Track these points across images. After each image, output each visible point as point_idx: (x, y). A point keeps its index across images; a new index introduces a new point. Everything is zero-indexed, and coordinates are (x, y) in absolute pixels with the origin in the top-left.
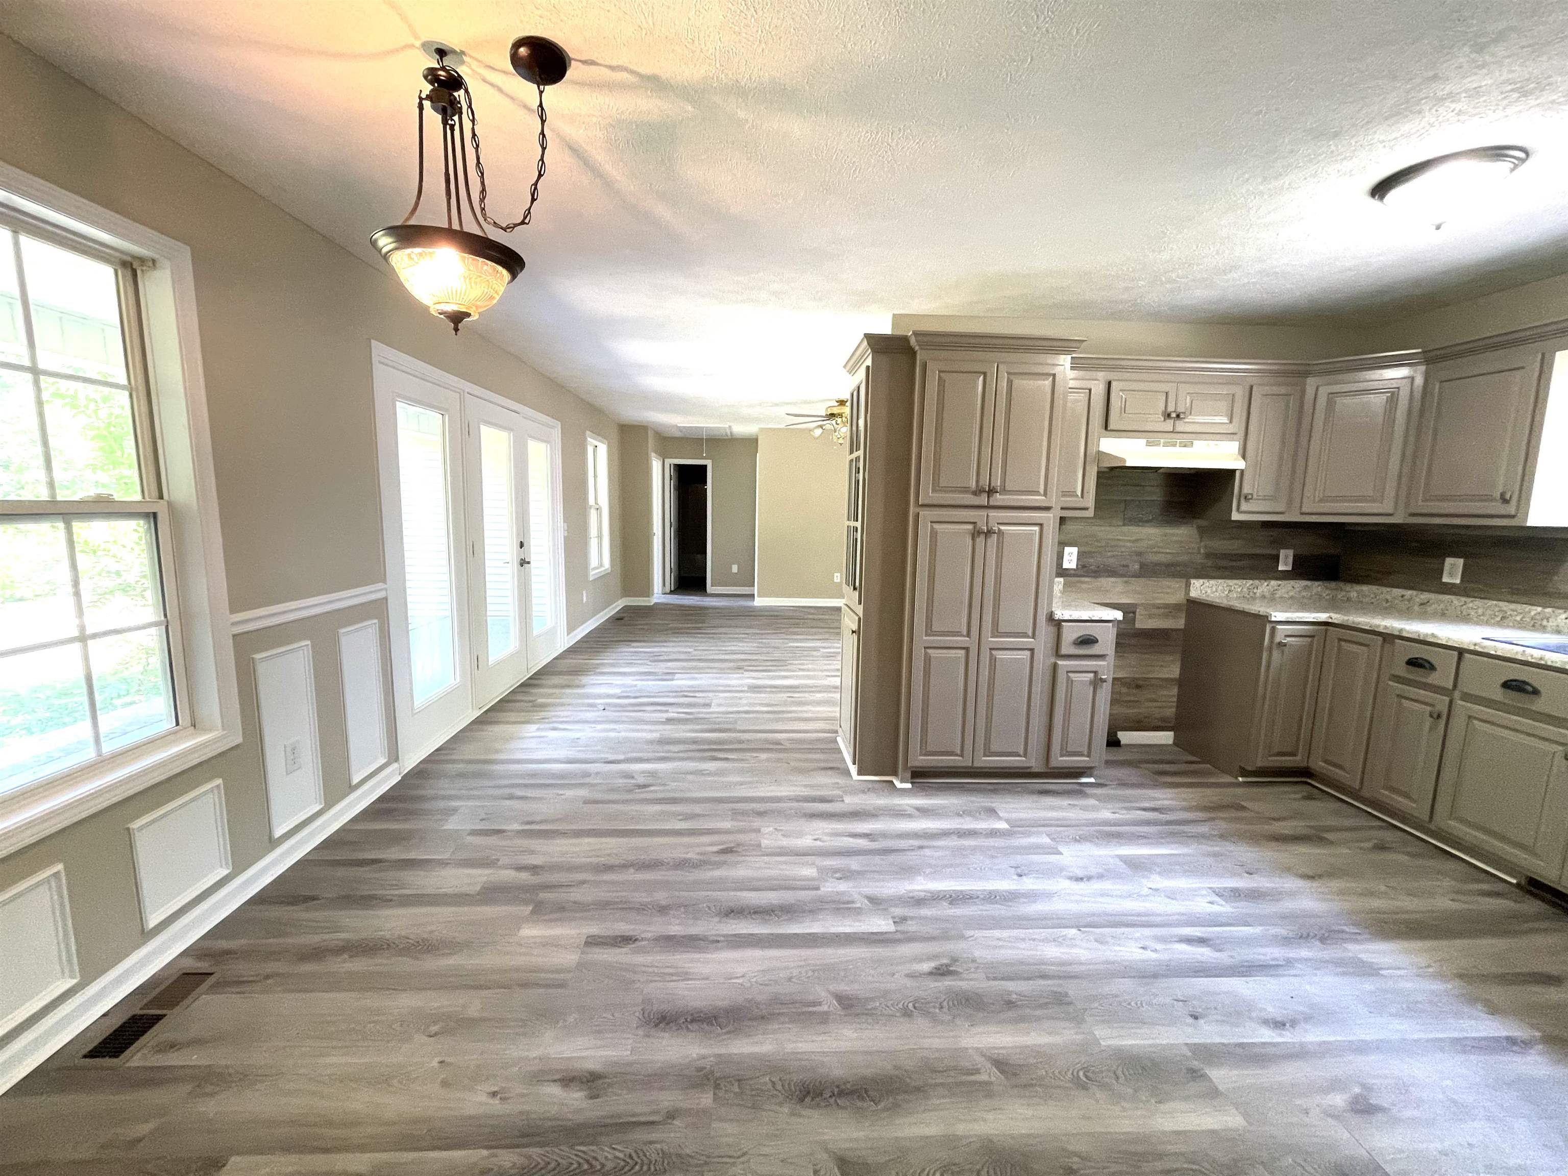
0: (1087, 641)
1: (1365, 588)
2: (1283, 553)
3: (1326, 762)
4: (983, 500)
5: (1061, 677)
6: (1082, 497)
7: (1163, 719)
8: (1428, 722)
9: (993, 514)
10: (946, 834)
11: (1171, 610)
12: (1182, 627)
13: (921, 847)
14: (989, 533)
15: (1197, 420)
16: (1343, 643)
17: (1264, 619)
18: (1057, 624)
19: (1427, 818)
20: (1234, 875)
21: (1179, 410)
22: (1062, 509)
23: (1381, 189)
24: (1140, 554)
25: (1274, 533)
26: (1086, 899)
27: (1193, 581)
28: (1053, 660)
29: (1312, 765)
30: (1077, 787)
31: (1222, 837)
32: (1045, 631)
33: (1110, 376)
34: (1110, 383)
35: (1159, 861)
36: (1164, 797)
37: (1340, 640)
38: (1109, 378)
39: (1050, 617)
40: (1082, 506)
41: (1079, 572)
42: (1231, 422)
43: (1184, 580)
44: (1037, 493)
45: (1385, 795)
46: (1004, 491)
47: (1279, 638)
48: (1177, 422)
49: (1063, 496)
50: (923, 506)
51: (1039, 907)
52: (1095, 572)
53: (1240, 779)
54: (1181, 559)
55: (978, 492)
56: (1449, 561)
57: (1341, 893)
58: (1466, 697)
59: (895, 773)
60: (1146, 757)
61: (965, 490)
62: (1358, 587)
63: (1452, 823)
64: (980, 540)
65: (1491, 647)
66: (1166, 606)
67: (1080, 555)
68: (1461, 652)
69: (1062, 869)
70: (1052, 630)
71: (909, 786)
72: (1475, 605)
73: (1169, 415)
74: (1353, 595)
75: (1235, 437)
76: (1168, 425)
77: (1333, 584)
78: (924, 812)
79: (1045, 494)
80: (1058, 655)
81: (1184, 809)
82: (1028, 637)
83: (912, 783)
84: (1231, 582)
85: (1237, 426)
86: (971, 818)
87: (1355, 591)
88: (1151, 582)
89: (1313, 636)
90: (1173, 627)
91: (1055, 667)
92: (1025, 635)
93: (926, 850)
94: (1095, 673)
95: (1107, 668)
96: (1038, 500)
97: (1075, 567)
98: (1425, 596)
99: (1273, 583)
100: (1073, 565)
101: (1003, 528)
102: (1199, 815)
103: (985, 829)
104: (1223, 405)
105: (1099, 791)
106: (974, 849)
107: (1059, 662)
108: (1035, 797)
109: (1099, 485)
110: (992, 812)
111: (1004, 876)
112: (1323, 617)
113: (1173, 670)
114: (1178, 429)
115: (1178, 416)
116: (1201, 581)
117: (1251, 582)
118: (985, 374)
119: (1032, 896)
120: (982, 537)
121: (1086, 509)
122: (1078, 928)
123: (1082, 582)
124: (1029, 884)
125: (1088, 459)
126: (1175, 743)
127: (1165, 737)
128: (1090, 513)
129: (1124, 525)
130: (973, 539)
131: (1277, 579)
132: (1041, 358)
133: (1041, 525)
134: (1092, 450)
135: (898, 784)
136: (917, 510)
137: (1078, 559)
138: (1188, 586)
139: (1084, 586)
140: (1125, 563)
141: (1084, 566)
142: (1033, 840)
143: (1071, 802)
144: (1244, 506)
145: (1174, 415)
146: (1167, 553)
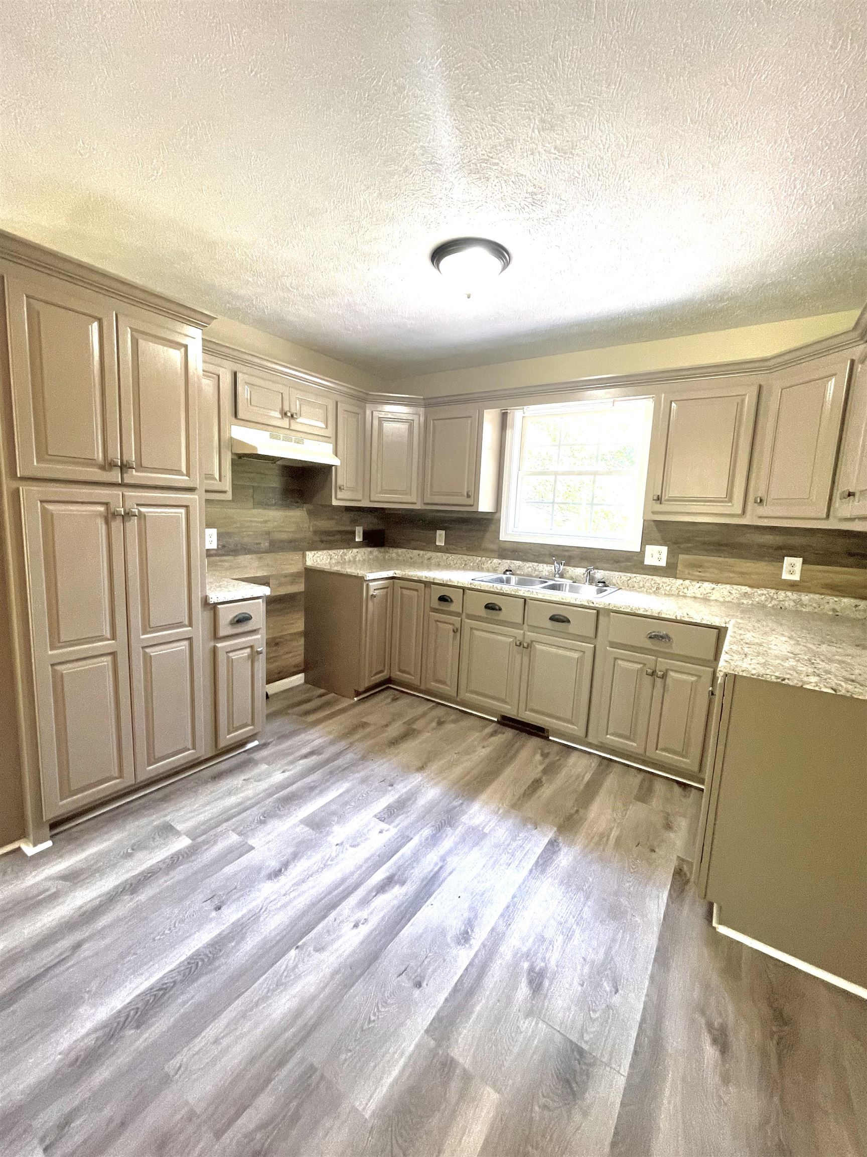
0: (242, 619)
1: (400, 551)
2: (357, 528)
3: (400, 671)
4: (115, 476)
5: (222, 657)
6: (220, 480)
7: (296, 666)
8: (451, 633)
9: (130, 493)
10: (111, 899)
11: (294, 577)
12: (303, 590)
13: (77, 946)
14: (127, 515)
15: (305, 422)
16: (403, 590)
17: (361, 579)
18: (212, 608)
19: (455, 694)
20: (385, 792)
21: (293, 411)
22: (207, 491)
23: (439, 253)
24: (268, 533)
25: (352, 514)
26: (293, 895)
27: (307, 553)
28: (212, 644)
29: (393, 676)
30: (245, 756)
31: (364, 758)
32: (201, 616)
33: (236, 367)
34: (235, 374)
35: (333, 807)
36: (315, 737)
37: (401, 588)
38: (235, 369)
39: (206, 602)
40: (220, 488)
41: (220, 552)
42: (327, 428)
43: (301, 553)
44: (178, 472)
45: (434, 686)
46: (140, 467)
47: (371, 593)
48: (292, 421)
49: (206, 478)
50: (23, 479)
51: (250, 944)
52: (234, 551)
53: (356, 699)
54: (297, 536)
55: (108, 465)
56: (438, 532)
57: (441, 771)
58: (469, 617)
59: (22, 835)
60: (291, 702)
61: (90, 462)
62: (395, 550)
63: (468, 694)
64: (116, 525)
65: (477, 585)
66: (292, 575)
67: (219, 536)
68: (464, 589)
69: (259, 870)
70: (208, 614)
71: (49, 844)
72: (452, 558)
73: (286, 414)
74: (394, 555)
75: (330, 440)
76: (285, 423)
77: (382, 549)
78: (73, 878)
79: (188, 475)
80: (216, 637)
81: (332, 743)
82: (185, 626)
83: (52, 837)
84: (331, 552)
85: (330, 432)
86: (145, 852)
87: (394, 553)
88: (280, 556)
89: (387, 588)
90: (297, 591)
91: (214, 650)
92: (180, 625)
93: (86, 946)
94: (252, 647)
95: (259, 640)
96: (180, 480)
97: (215, 547)
98: (430, 554)
99: (355, 550)
100: (214, 546)
101: (143, 509)
102: (343, 744)
103: (163, 861)
104: (320, 412)
105: (265, 753)
106: (155, 901)
107: (219, 645)
108: (210, 787)
109: (233, 471)
110: (168, 830)
111: (201, 921)
112: (390, 574)
113: (299, 625)
114: (292, 428)
115: (292, 416)
116: (313, 552)
117: (342, 551)
118: (100, 321)
119: (238, 931)
120: (119, 521)
121: (224, 492)
122: (294, 944)
123: (224, 561)
124: (232, 914)
125: (222, 444)
126: (307, 681)
127: (298, 679)
128: (229, 496)
129: (254, 508)
130: (107, 522)
131: (356, 547)
132: (170, 323)
133: (187, 507)
134: (225, 436)
135: (29, 850)
136: (14, 484)
137: (218, 540)
138: (304, 557)
139: (226, 564)
140: (258, 542)
141: (224, 546)
142: (220, 846)
143: (246, 777)
144: (340, 495)
145: (289, 414)
146: (289, 532)
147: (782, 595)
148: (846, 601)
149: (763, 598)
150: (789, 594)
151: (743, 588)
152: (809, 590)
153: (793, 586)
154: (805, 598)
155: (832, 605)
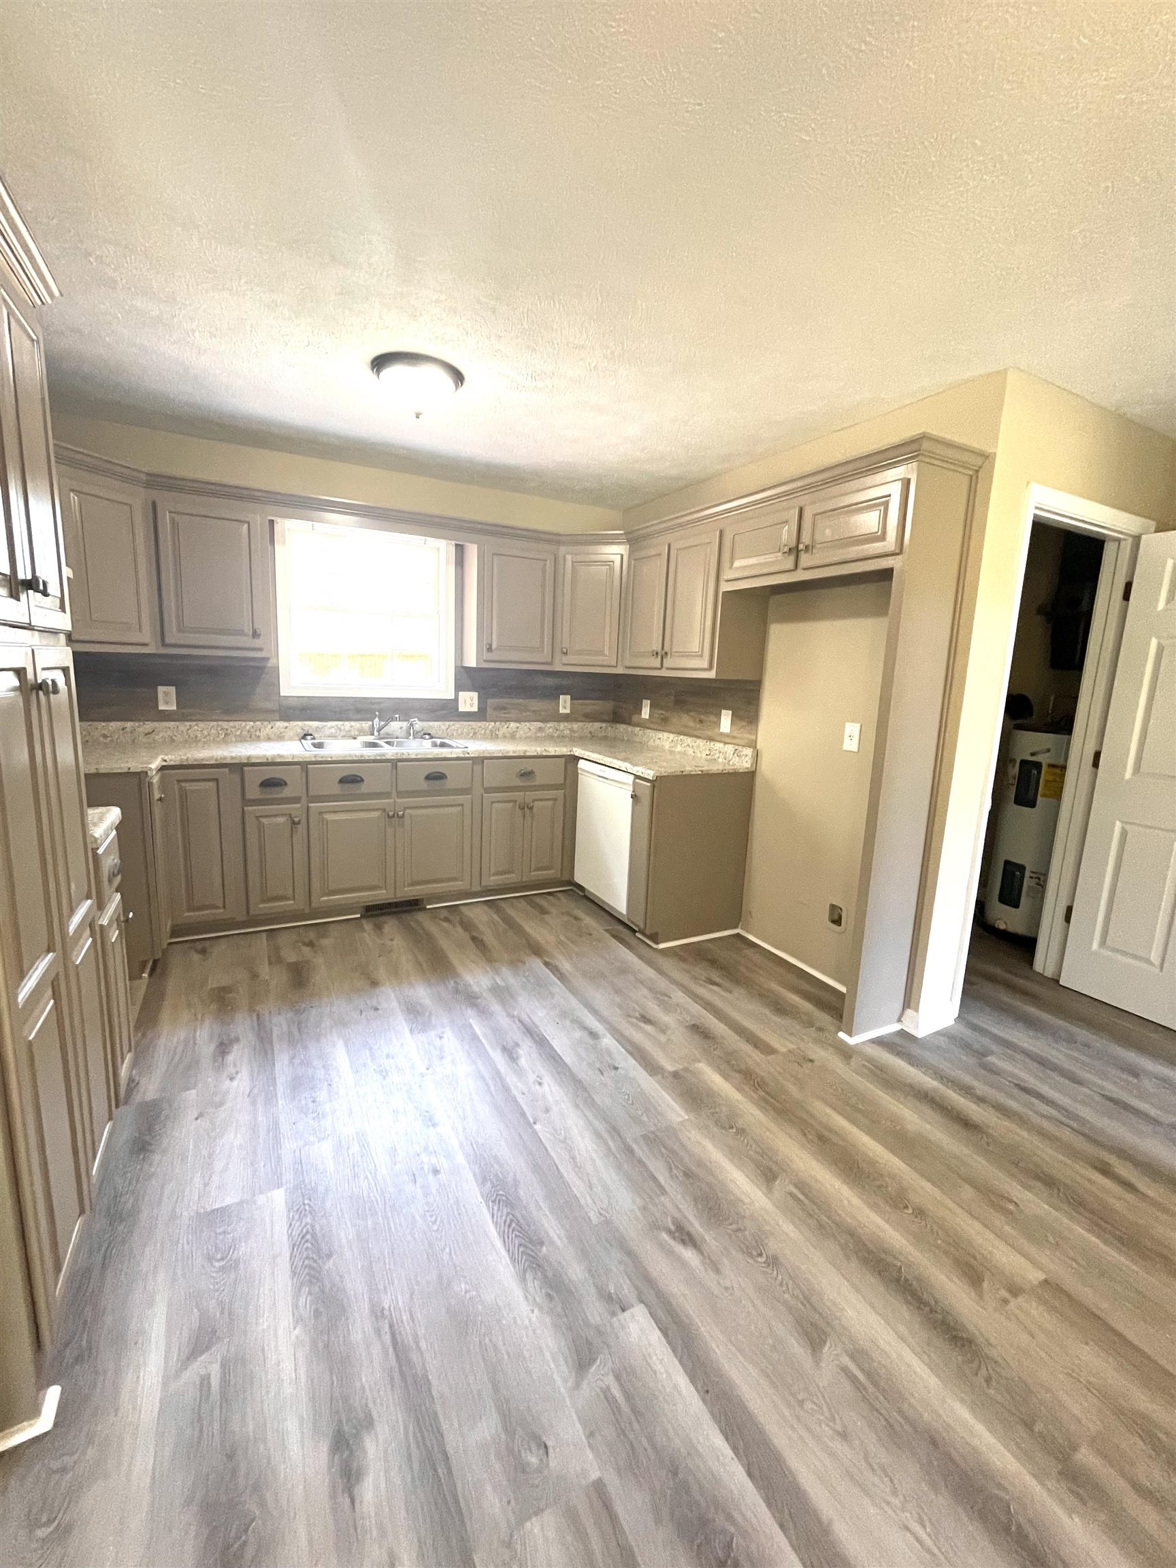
3: (192, 910)
16: (184, 784)
17: (141, 776)
19: (303, 907)
29: (177, 922)
45: (263, 907)
47: (157, 795)
53: (146, 976)
56: (162, 690)
58: (318, 799)
63: (324, 899)
68: (305, 765)
91: (102, 933)
94: (118, 916)
95: (120, 902)
112: (159, 761)
147: (562, 725)
148: (597, 725)
149: (551, 730)
150: (566, 724)
151: (538, 723)
152: (576, 720)
153: (565, 718)
154: (575, 726)
155: (589, 729)
